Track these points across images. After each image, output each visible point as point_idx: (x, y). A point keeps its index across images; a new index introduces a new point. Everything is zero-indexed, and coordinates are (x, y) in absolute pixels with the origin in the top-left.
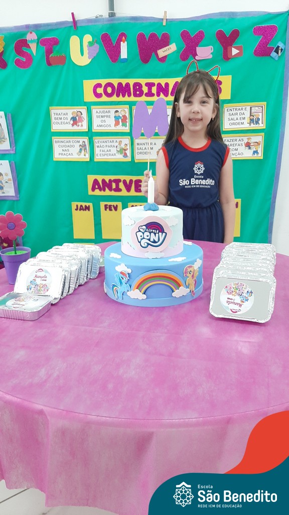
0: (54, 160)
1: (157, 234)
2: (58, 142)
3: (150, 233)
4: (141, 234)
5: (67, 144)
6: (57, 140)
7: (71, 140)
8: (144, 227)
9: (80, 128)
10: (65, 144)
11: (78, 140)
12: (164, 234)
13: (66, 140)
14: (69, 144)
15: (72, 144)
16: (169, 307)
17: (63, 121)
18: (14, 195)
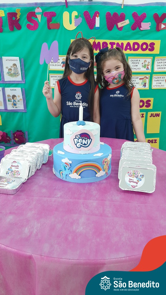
1: (86, 140)
3: (82, 139)
4: (77, 140)
6: (52, 76)
8: (79, 136)
12: (90, 140)
13: (58, 76)
17: (56, 64)
18: (23, 109)
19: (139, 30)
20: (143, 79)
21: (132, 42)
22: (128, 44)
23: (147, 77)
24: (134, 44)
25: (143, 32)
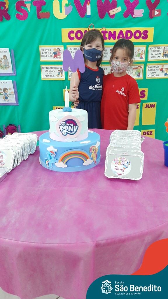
0: (42, 79)
1: (72, 127)
2: (45, 68)
3: (68, 126)
4: (63, 127)
5: (50, 69)
6: (44, 67)
7: (53, 67)
8: (64, 123)
9: (59, 59)
10: (49, 69)
11: (58, 67)
12: (77, 127)
13: (50, 67)
14: (51, 69)
15: (53, 69)
16: (81, 172)
17: (47, 54)
18: (15, 102)
19: (132, 17)
20: (137, 68)
21: (124, 30)
22: (121, 32)
23: (141, 66)
24: (127, 32)
25: (135, 20)
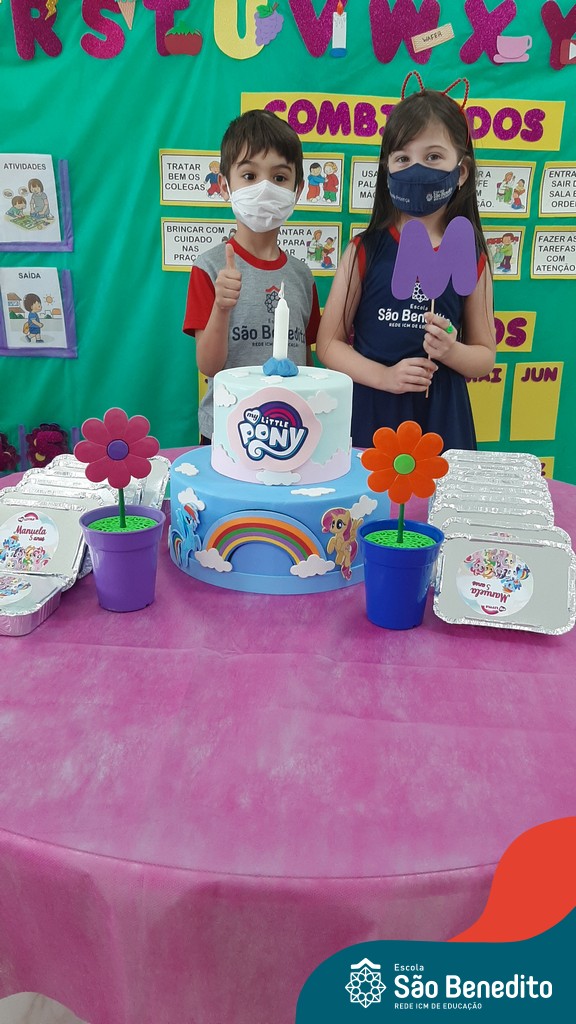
0: (164, 268)
2: (175, 228)
4: (251, 428)
5: (195, 235)
6: (172, 225)
7: (205, 226)
10: (191, 234)
11: (221, 226)
12: (302, 431)
13: (193, 225)
14: (199, 235)
15: (206, 235)
18: (66, 346)
19: (490, 64)
20: (499, 241)
23: (515, 234)
25: (501, 71)
